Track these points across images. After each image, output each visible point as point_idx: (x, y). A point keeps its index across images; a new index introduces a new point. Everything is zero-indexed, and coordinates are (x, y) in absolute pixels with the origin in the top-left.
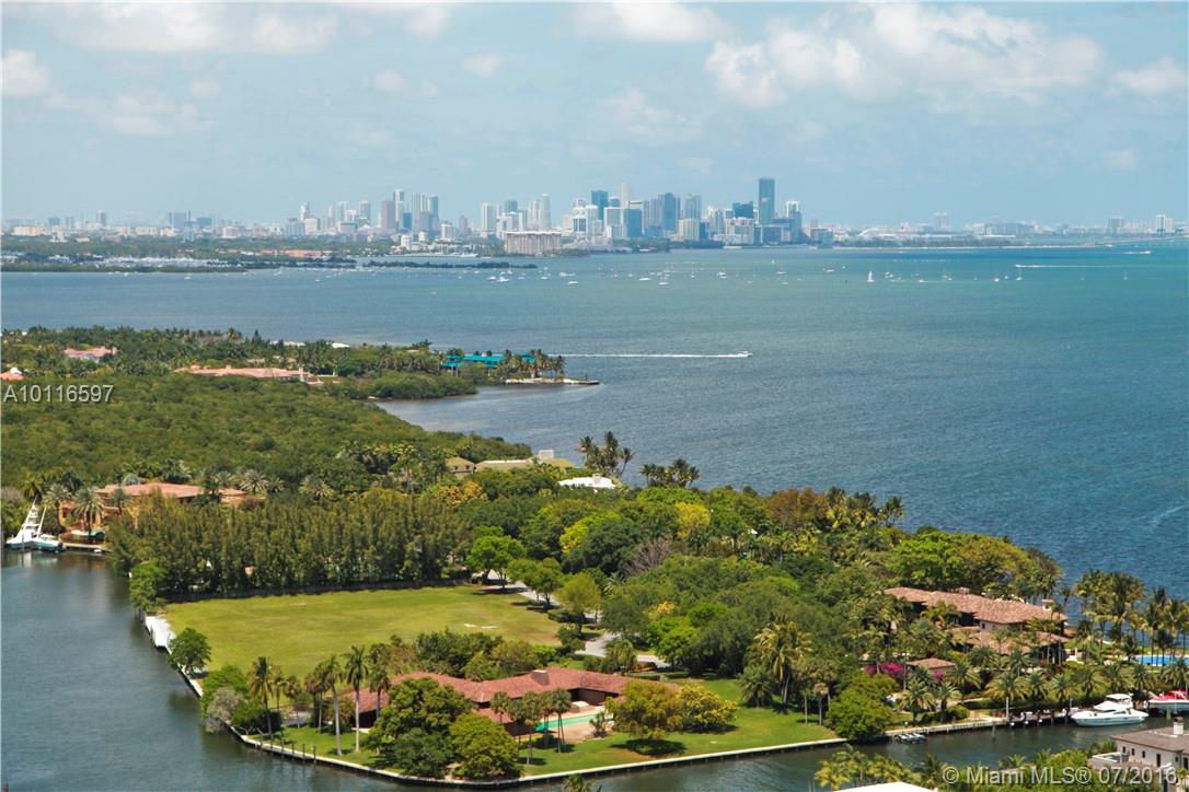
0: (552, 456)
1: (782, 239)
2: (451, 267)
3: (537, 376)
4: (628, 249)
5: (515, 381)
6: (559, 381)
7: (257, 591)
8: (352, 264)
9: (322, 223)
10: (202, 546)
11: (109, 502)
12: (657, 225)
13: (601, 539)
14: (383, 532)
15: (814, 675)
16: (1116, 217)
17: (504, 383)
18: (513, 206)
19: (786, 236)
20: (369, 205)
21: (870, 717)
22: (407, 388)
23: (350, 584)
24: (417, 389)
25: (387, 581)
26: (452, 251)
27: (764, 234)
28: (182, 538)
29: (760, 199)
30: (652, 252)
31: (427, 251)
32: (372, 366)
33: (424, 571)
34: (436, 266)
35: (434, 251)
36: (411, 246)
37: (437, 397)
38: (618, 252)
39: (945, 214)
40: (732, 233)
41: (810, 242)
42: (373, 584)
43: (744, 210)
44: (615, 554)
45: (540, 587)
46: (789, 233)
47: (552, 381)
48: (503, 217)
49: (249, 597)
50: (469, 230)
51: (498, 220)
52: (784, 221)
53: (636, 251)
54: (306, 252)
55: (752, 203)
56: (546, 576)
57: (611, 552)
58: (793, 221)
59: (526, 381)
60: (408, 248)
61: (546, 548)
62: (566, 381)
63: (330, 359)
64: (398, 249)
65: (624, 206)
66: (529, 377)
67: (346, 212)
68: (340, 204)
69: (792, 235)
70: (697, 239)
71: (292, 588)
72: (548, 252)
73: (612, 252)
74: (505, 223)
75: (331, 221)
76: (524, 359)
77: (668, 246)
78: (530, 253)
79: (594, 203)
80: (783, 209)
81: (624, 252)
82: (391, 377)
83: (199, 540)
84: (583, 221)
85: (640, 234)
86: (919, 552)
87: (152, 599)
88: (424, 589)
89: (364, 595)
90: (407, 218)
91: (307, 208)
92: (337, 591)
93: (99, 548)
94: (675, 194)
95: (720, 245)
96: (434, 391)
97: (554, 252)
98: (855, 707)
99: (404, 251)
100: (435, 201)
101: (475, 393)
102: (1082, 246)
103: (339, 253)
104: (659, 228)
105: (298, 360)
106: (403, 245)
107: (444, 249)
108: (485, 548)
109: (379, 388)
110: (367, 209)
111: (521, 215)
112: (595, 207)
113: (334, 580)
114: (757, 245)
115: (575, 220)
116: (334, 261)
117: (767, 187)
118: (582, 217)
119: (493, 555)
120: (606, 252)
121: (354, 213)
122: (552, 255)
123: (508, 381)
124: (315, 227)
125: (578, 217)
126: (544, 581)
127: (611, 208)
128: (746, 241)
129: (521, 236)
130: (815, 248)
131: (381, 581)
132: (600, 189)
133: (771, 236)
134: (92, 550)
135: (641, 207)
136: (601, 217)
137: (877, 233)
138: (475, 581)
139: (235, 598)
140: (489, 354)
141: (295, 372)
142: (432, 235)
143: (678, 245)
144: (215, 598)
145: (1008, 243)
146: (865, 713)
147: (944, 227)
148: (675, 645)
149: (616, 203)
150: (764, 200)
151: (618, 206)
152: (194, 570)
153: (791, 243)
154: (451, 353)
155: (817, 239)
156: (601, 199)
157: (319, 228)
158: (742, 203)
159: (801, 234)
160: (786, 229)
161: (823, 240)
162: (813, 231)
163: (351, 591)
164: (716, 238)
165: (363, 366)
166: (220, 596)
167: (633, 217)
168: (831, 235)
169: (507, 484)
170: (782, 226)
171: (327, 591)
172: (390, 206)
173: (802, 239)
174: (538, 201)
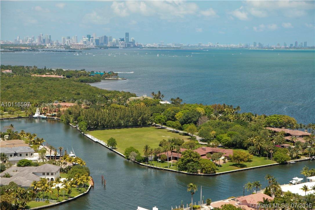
0: (146, 96)
1: (131, 46)
2: (62, 52)
3: (112, 77)
4: (99, 48)
5: (107, 78)
6: (117, 78)
7: (105, 128)
8: (38, 51)
9: (24, 41)
10: (95, 118)
11: (57, 107)
12: (102, 43)
13: (188, 116)
14: (134, 115)
15: (270, 148)
16: (200, 43)
17: (105, 79)
18: (69, 38)
19: (132, 46)
20: (34, 37)
21: (285, 158)
22: (86, 80)
23: (126, 127)
24: (88, 80)
25: (134, 126)
26: (58, 48)
27: (127, 45)
28: (90, 116)
29: (126, 37)
30: (104, 49)
31: (53, 48)
32: (74, 75)
33: (143, 124)
34: (58, 51)
35: (54, 48)
36: (49, 46)
37: (93, 82)
38: (96, 49)
39: (163, 41)
40: (120, 45)
41: (137, 47)
42: (132, 126)
43: (122, 40)
44: (191, 119)
45: (176, 127)
46: (132, 45)
47: (116, 78)
48: (67, 40)
49: (105, 130)
50: (59, 43)
51: (66, 41)
52: (131, 42)
53: (100, 48)
54: (25, 48)
55: (124, 38)
56: (178, 125)
57: (190, 119)
58: (133, 42)
59: (110, 78)
60: (48, 47)
61: (171, 118)
62: (119, 78)
63: (64, 73)
64: (46, 47)
65: (94, 38)
66: (110, 77)
67: (29, 38)
68: (27, 36)
69: (133, 45)
70: (113, 46)
71: (114, 128)
72: (82, 49)
73: (95, 49)
74: (67, 42)
75: (26, 41)
76: (109, 74)
77: (106, 48)
78: (78, 48)
79: (87, 37)
80: (131, 40)
81: (98, 49)
82: (82, 77)
83: (94, 116)
84: (85, 41)
85: (99, 45)
86: (272, 119)
87: (86, 130)
88: (143, 128)
89: (130, 129)
90: (44, 40)
91: (19, 37)
92: (124, 128)
93: (56, 118)
94: (107, 36)
95: (118, 47)
96: (93, 81)
97: (83, 48)
98: (281, 156)
99: (48, 48)
100: (50, 36)
101: (100, 81)
102: (196, 49)
103: (33, 48)
104: (103, 43)
105: (57, 73)
106: (47, 46)
107: (57, 47)
108: (159, 118)
109: (80, 80)
110: (34, 38)
111: (71, 40)
112: (88, 38)
113: (123, 126)
114: (126, 48)
115: (84, 41)
116: (34, 50)
117: (127, 35)
118: (85, 40)
119: (161, 120)
120: (94, 49)
121: (30, 39)
122: (83, 49)
123: (106, 78)
124: (22, 42)
125: (84, 40)
126: (177, 126)
127: (91, 39)
128: (124, 47)
129: (75, 45)
130: (139, 48)
131: (133, 126)
132: (89, 34)
133: (129, 46)
134: (54, 118)
135: (98, 38)
136: (89, 41)
137: (150, 45)
138: (153, 126)
139: (101, 130)
140: (100, 72)
141: (60, 76)
142: (51, 44)
143: (109, 47)
144: (97, 130)
145: (180, 48)
146: (284, 157)
147: (163, 44)
148: (226, 141)
149: (93, 37)
150: (127, 37)
151: (93, 38)
152: (93, 123)
153: (133, 47)
154: (92, 72)
155: (138, 46)
156: (89, 37)
157: (23, 42)
158: (122, 38)
159: (135, 45)
160: (132, 44)
161: (140, 46)
162: (138, 45)
163: (127, 128)
164: (117, 46)
165: (72, 75)
166: (98, 130)
167: (97, 41)
168: (141, 46)
169: (150, 103)
170: (131, 44)
171: (121, 128)
172: (40, 38)
173: (135, 46)
174: (74, 37)
